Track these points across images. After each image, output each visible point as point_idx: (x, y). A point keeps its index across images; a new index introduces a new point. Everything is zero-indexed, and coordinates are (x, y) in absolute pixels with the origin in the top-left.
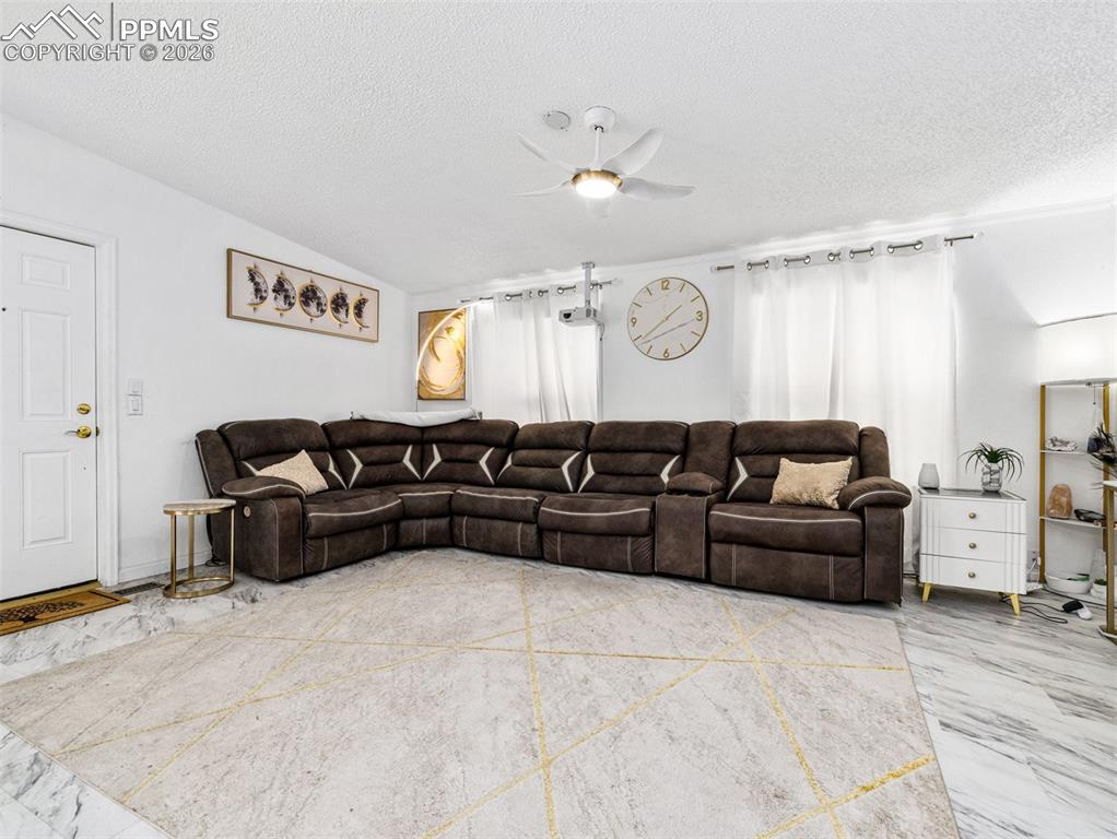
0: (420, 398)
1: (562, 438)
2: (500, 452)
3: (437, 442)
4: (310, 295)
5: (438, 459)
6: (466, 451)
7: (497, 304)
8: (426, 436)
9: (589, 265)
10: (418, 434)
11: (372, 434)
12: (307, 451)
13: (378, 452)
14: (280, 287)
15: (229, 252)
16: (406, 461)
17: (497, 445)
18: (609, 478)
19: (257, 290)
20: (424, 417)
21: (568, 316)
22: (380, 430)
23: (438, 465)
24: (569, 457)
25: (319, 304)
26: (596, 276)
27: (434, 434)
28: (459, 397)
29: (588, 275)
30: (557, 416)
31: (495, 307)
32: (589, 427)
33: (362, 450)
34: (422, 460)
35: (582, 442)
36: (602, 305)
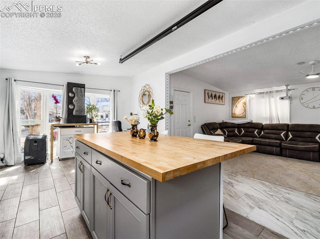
0: (232, 117)
1: (280, 128)
2: (259, 130)
3: (243, 127)
4: (215, 96)
5: (243, 132)
6: (251, 130)
7: (256, 95)
8: (239, 126)
9: (287, 86)
10: (237, 126)
11: (228, 125)
12: (220, 129)
13: (230, 129)
14: (211, 96)
15: (205, 90)
16: (236, 131)
17: (258, 129)
18: (297, 138)
19: (209, 97)
20: (239, 122)
21: (282, 98)
22: (230, 124)
23: (244, 133)
24: (283, 132)
25: (216, 98)
26: (289, 88)
27: (241, 126)
28: (244, 117)
29: (287, 88)
30: (275, 122)
31: (256, 96)
32: (288, 125)
33: (227, 129)
34: (240, 132)
35: (286, 129)
36: (291, 95)
